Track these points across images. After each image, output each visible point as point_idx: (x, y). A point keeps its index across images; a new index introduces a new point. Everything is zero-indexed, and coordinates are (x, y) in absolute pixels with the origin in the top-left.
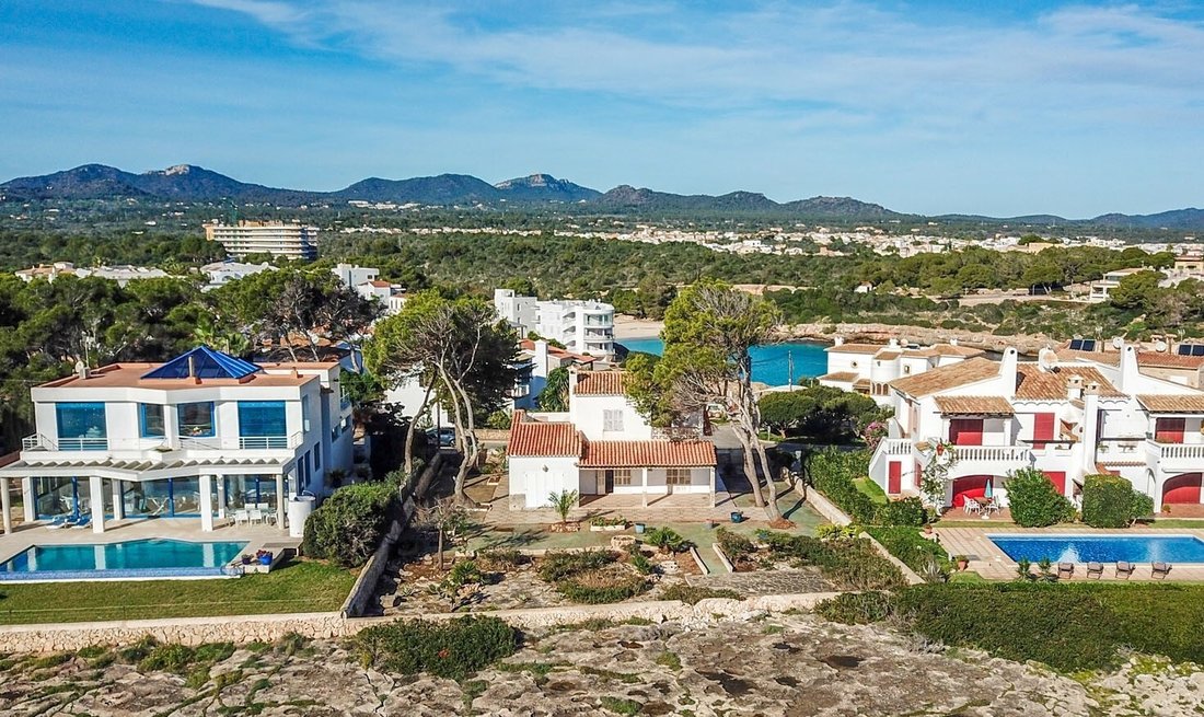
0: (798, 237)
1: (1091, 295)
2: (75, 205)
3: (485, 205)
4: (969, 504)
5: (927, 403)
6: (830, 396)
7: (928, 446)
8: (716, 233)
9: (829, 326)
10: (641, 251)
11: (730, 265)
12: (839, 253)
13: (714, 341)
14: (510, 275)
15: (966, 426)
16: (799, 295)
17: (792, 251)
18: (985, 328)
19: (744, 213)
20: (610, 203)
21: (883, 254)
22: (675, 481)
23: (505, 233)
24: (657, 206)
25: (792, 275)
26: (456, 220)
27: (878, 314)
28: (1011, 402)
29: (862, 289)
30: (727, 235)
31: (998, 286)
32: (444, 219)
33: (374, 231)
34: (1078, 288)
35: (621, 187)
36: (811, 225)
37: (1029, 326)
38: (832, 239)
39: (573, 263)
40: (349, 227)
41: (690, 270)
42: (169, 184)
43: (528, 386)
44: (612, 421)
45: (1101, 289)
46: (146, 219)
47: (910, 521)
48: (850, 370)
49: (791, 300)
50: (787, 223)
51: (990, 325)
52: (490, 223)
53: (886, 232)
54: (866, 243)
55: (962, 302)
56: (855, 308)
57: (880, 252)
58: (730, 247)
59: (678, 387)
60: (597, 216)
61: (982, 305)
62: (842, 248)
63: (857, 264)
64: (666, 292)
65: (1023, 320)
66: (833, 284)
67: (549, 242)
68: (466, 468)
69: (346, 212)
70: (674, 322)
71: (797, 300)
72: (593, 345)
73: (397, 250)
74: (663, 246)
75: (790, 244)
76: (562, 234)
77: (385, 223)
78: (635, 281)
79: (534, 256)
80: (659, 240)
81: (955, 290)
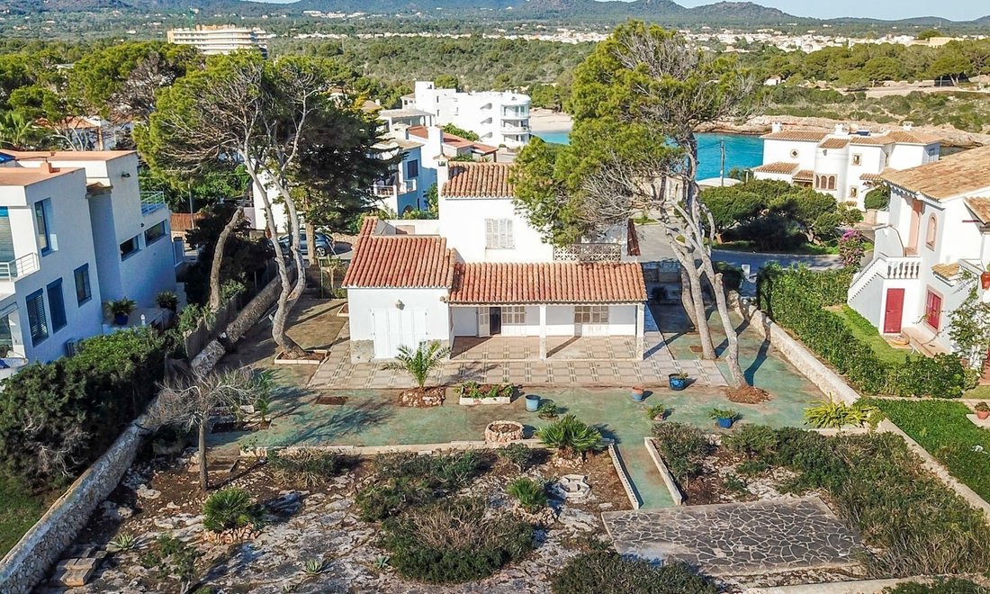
0: (704, 38)
2: (68, 18)
3: (423, 13)
6: (776, 192)
10: (560, 50)
12: (743, 50)
13: (647, 114)
14: (440, 73)
18: (891, 119)
19: (654, 16)
20: (534, 10)
21: (787, 51)
22: (586, 319)
23: (439, 36)
24: (577, 12)
26: (398, 26)
27: (788, 106)
29: (771, 82)
31: (904, 78)
32: (386, 26)
33: (323, 36)
34: (985, 79)
36: (716, 28)
37: (936, 117)
38: (737, 39)
39: (497, 61)
40: (302, 33)
43: (414, 181)
44: (496, 233)
46: (127, 28)
48: (790, 160)
50: (694, 25)
51: (897, 117)
52: (427, 29)
53: (785, 33)
54: (768, 42)
55: (869, 94)
56: (765, 100)
57: (784, 49)
59: (591, 187)
60: (522, 20)
61: (888, 97)
62: (746, 46)
63: (765, 59)
65: (930, 111)
67: (477, 43)
68: (287, 303)
69: (302, 20)
70: (587, 87)
72: (510, 136)
73: (340, 52)
74: (580, 45)
76: (490, 36)
77: (334, 29)
78: (554, 76)
79: (462, 55)
80: (578, 40)
81: (864, 82)
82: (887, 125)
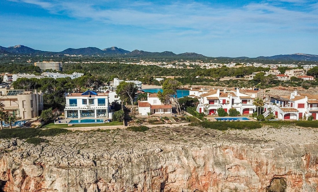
0: (181, 63)
1: (250, 78)
3: (100, 55)
4: (212, 114)
5: (205, 98)
7: (205, 105)
8: (161, 63)
9: (190, 86)
10: (143, 68)
11: (166, 71)
12: (192, 68)
13: (171, 88)
14: (111, 74)
15: (212, 101)
16: (183, 78)
17: (180, 67)
19: (167, 57)
20: (133, 54)
21: (202, 68)
22: (165, 111)
23: (107, 63)
24: (145, 55)
25: (181, 74)
26: (93, 59)
27: (201, 83)
28: (219, 98)
29: (197, 77)
30: (164, 63)
31: (229, 76)
32: (90, 59)
33: (73, 62)
34: (247, 76)
35: (135, 50)
36: (185, 60)
37: (235, 85)
38: (190, 64)
39: (127, 71)
40: (66, 62)
41: (156, 73)
42: (15, 50)
45: (252, 77)
46: (11, 60)
47: (202, 116)
48: (194, 94)
49: (181, 80)
50: (178, 59)
51: (226, 85)
53: (204, 62)
54: (198, 65)
55: (220, 80)
56: (196, 82)
58: (165, 66)
60: (129, 58)
61: (224, 80)
62: (193, 66)
63: (196, 71)
64: (151, 78)
65: (234, 84)
66: (190, 76)
67: (119, 65)
69: (64, 57)
71: (182, 80)
74: (148, 66)
75: (180, 65)
76: (121, 63)
77: (75, 60)
78: (143, 75)
79: (116, 69)
80: (147, 65)
81: (219, 77)
82: (224, 87)
